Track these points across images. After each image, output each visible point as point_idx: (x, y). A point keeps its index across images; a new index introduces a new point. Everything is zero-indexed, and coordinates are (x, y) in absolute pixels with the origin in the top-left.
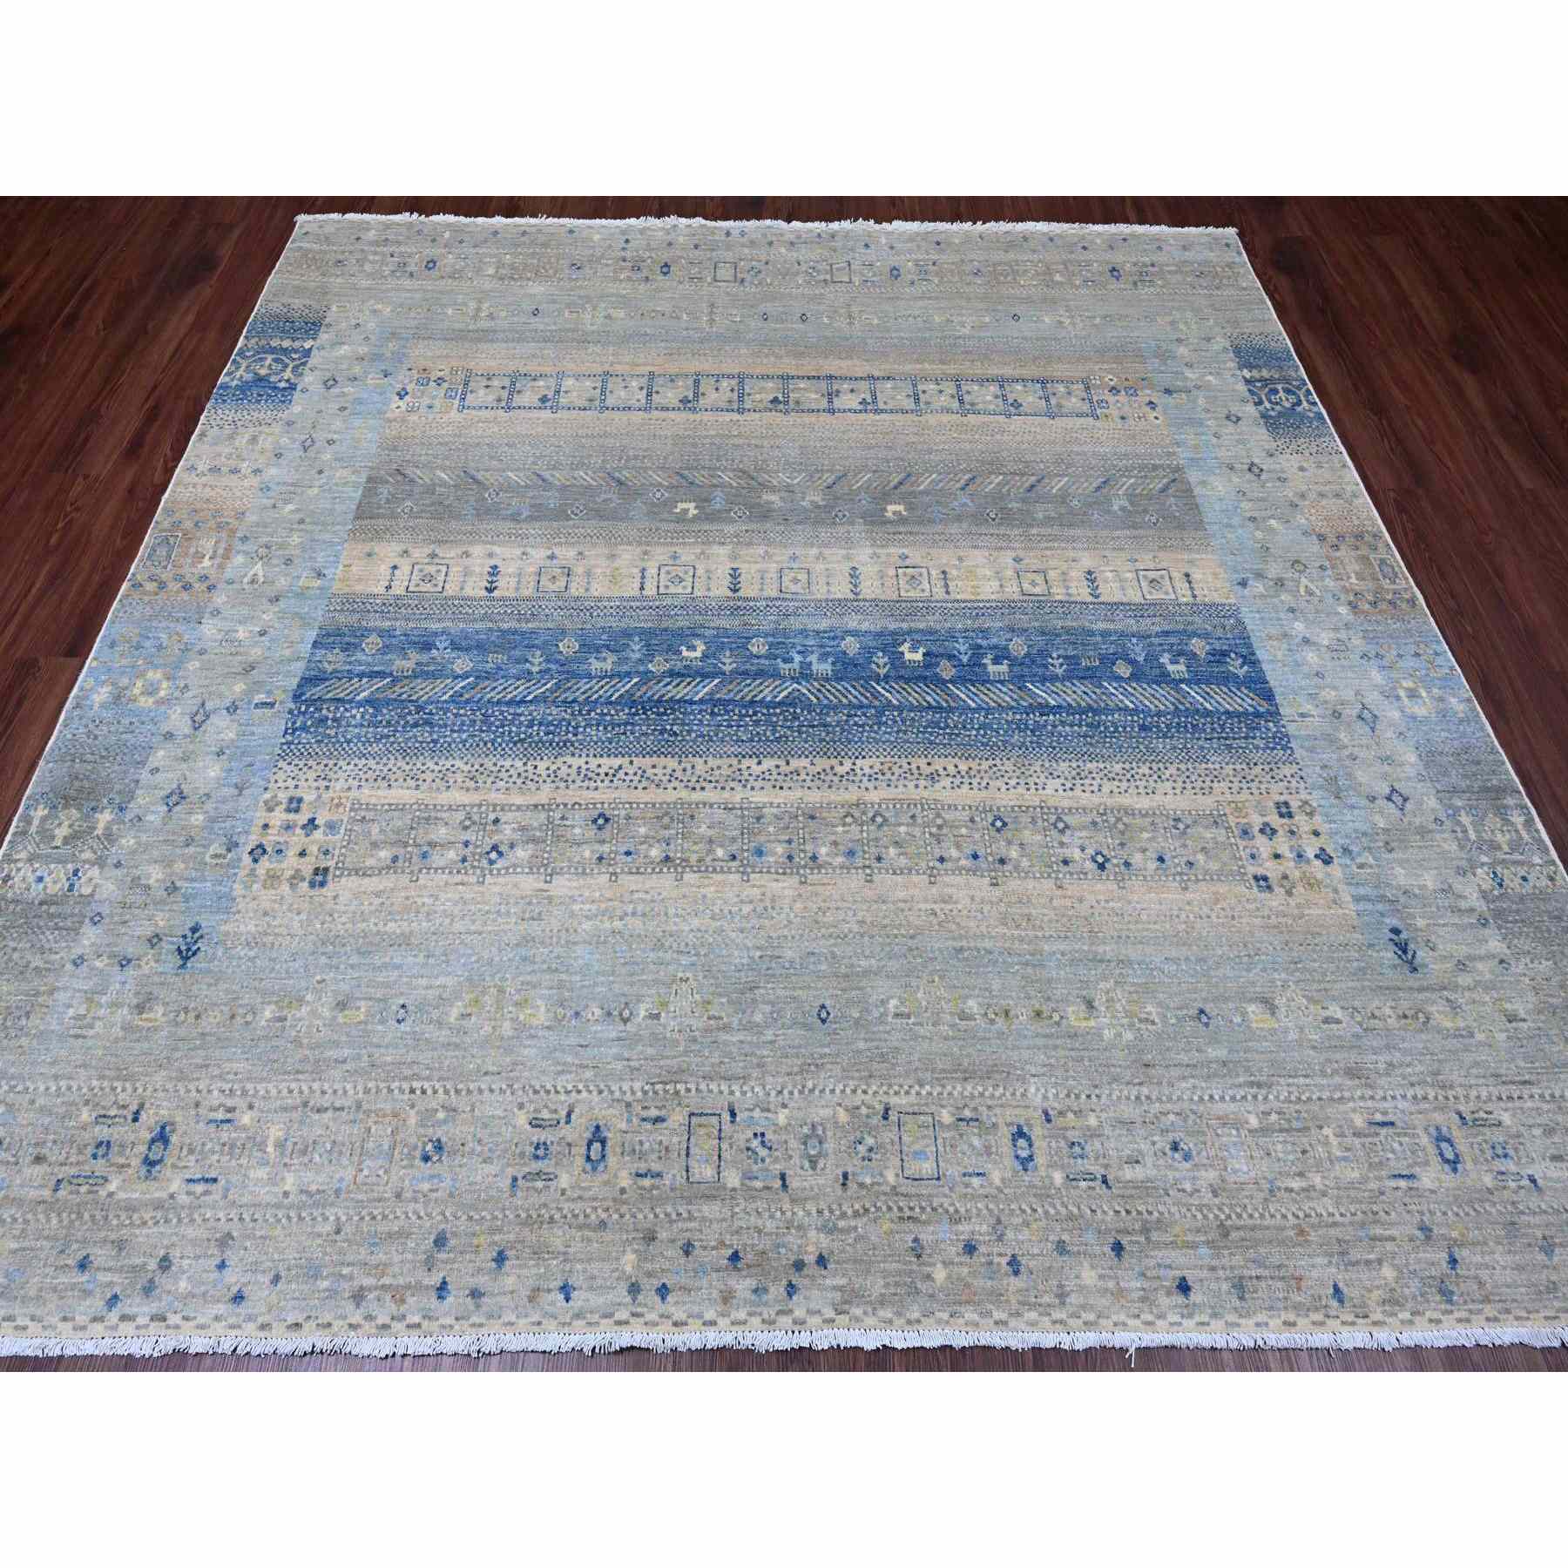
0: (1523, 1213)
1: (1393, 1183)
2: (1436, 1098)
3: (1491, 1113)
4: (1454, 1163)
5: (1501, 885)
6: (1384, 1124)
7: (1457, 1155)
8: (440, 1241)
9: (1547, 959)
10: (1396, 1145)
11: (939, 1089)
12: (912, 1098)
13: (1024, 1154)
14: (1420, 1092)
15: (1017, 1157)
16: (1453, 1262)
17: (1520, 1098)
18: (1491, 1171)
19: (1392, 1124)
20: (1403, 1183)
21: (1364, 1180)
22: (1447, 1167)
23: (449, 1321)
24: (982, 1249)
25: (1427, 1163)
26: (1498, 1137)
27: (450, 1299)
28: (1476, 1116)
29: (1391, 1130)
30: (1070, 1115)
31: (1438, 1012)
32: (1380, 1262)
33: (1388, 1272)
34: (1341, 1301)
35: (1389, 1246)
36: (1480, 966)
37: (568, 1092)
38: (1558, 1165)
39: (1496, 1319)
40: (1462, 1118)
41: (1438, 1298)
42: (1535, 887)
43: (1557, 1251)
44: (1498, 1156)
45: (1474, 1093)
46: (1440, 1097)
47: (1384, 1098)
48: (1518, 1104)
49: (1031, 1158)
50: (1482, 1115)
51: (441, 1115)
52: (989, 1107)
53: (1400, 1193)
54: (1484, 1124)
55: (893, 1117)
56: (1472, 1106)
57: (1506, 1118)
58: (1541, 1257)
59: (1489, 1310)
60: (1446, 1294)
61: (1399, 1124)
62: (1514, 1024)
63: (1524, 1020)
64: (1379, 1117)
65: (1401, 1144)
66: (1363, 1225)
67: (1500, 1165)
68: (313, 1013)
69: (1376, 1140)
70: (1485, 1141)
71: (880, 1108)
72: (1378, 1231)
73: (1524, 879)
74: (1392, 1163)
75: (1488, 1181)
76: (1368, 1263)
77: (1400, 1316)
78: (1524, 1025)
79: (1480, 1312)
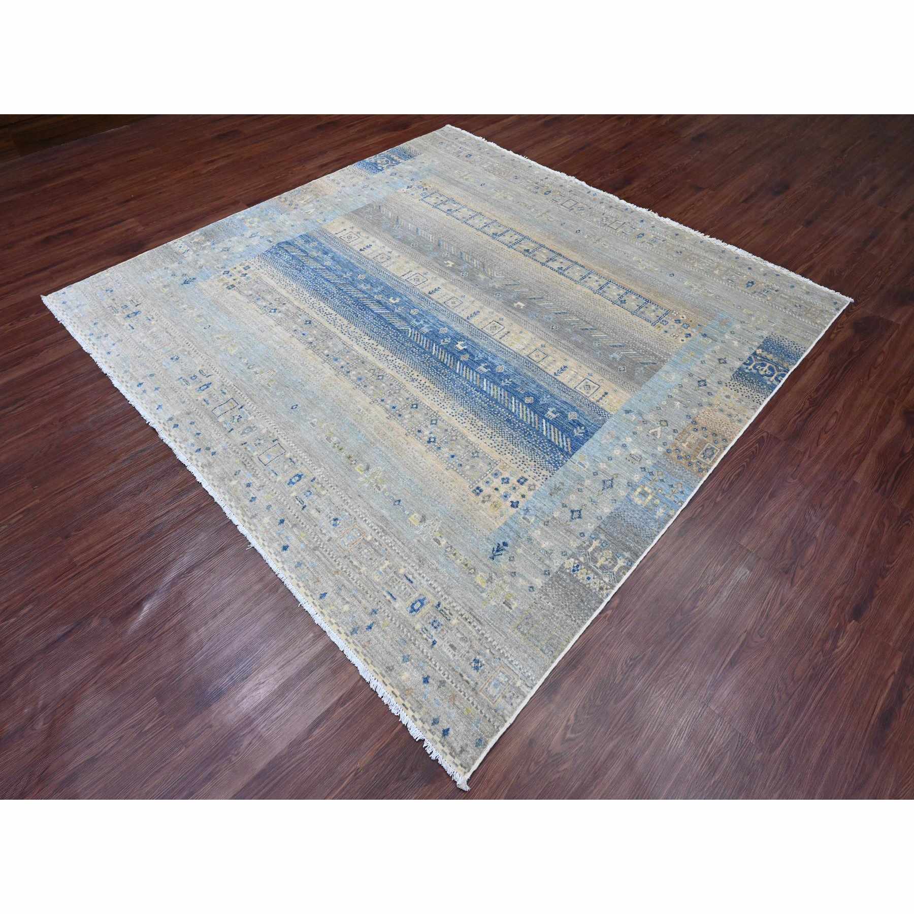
0: (415, 644)
1: (386, 594)
2: (438, 592)
3: (451, 614)
4: (413, 610)
5: (574, 571)
6: (409, 580)
7: (418, 609)
8: (151, 375)
9: (553, 604)
10: (403, 587)
11: (296, 447)
12: (286, 443)
13: (293, 480)
14: (435, 585)
15: (291, 480)
16: (370, 627)
17: (470, 622)
18: (423, 625)
19: (412, 582)
20: (389, 597)
21: (379, 584)
22: (409, 609)
23: (133, 391)
24: (251, 488)
25: (405, 601)
26: (441, 619)
27: (139, 388)
28: (444, 610)
29: (407, 582)
30: (320, 486)
31: (481, 576)
32: (347, 602)
33: (346, 608)
34: (321, 598)
35: (356, 603)
36: (521, 580)
37: (216, 371)
38: (450, 649)
39: (358, 652)
40: (439, 605)
41: (350, 629)
42: (589, 584)
43: (408, 663)
44: (433, 625)
45: (455, 604)
46: (440, 593)
47: (420, 574)
48: (466, 623)
49: (294, 483)
50: (447, 612)
51: (186, 353)
52: (302, 463)
53: (383, 598)
54: (444, 615)
55: (276, 442)
56: (448, 607)
57: (454, 621)
58: (400, 658)
59: (360, 649)
60: (354, 631)
61: (414, 584)
62: (504, 605)
63: (510, 608)
64: (410, 577)
65: (405, 589)
66: (357, 590)
67: (429, 627)
68: (192, 313)
69: (399, 580)
70: (435, 617)
71: (276, 438)
72: (360, 597)
73: (589, 578)
74: (394, 590)
75: (418, 626)
76: (344, 599)
77: (332, 619)
78: (508, 609)
79: (356, 645)
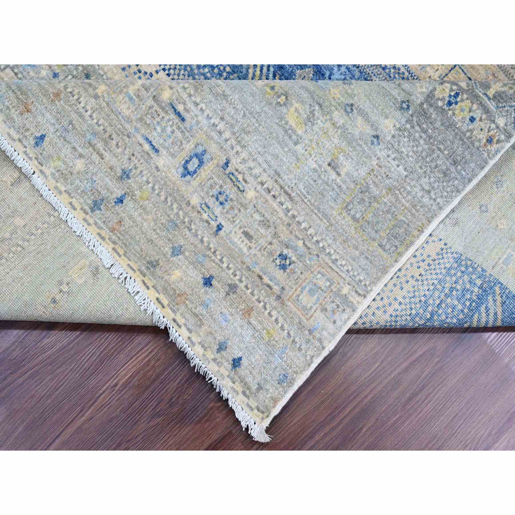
0: (190, 230)
1: (142, 141)
2: (227, 140)
3: (246, 182)
4: (186, 172)
5: (450, 104)
6: (179, 114)
7: (195, 172)
9: (405, 169)
10: (169, 129)
14: (221, 126)
16: (120, 201)
17: (274, 196)
18: (203, 198)
19: (183, 120)
20: (147, 147)
21: (129, 120)
22: (181, 170)
25: (173, 156)
26: (230, 191)
28: (236, 173)
29: (177, 120)
31: (296, 110)
32: (81, 156)
33: (80, 165)
34: (37, 144)
35: (95, 157)
36: (360, 120)
38: (244, 238)
39: (103, 238)
40: (227, 164)
41: (90, 202)
42: (471, 131)
43: (181, 257)
44: (217, 199)
45: (252, 164)
46: (229, 143)
47: (196, 104)
48: (269, 197)
50: (240, 177)
53: (138, 148)
54: (235, 183)
56: (241, 167)
57: (250, 194)
58: (168, 250)
59: (105, 233)
60: (96, 206)
61: (187, 124)
62: (329, 168)
63: (339, 174)
64: (180, 108)
65: (173, 132)
66: (95, 134)
67: (211, 202)
69: (162, 114)
70: (221, 187)
72: (100, 146)
73: (472, 119)
74: (154, 133)
75: (195, 200)
76: (74, 148)
77: (59, 185)
78: (334, 176)
79: (100, 228)
